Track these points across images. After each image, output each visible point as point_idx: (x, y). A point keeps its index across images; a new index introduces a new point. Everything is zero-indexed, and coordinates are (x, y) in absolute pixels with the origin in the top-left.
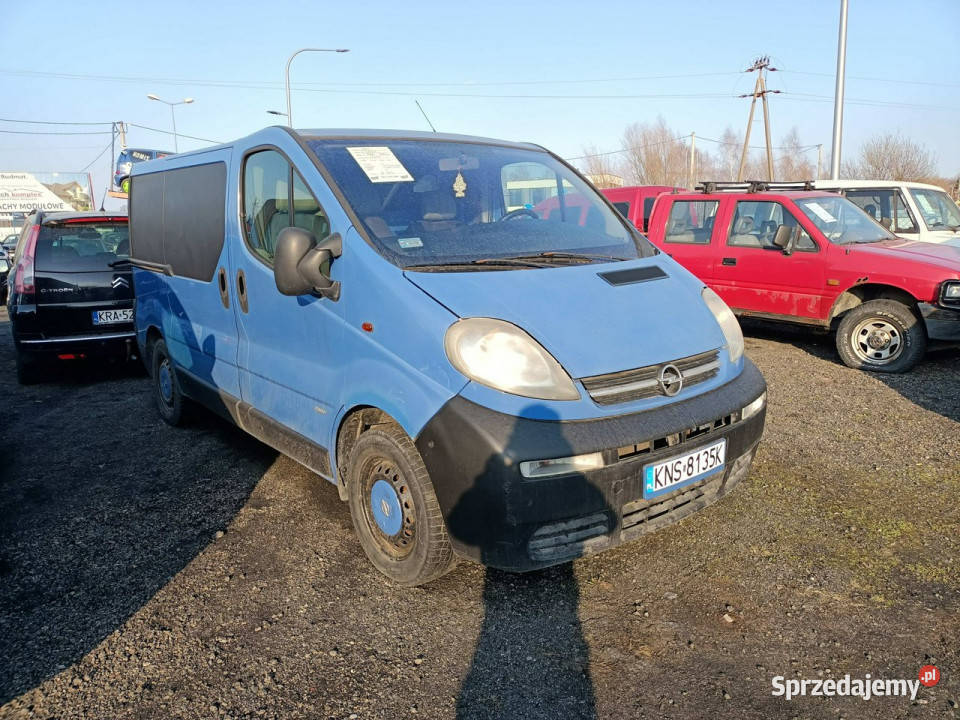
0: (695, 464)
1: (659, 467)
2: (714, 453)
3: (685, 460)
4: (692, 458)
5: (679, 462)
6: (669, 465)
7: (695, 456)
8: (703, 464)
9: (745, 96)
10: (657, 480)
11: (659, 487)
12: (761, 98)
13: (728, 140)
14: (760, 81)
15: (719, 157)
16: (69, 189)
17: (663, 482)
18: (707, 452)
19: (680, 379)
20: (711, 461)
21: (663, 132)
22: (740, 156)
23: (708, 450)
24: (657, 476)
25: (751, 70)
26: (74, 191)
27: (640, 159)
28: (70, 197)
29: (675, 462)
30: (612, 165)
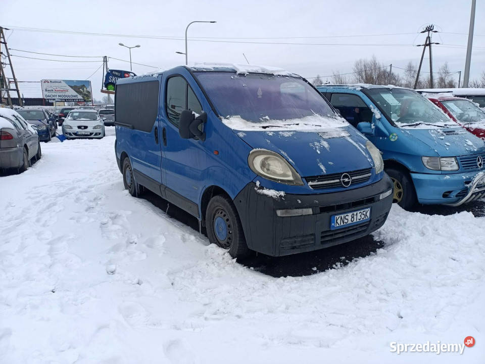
0: (355, 217)
1: (338, 217)
2: (364, 213)
3: (350, 215)
4: (353, 214)
5: (348, 216)
6: (343, 216)
7: (355, 213)
8: (359, 217)
9: (420, 46)
10: (337, 222)
11: (337, 225)
12: (428, 47)
13: (410, 69)
14: (429, 38)
15: (404, 77)
16: (81, 88)
17: (339, 223)
18: (361, 212)
19: (350, 180)
20: (363, 216)
21: (375, 64)
22: (416, 77)
23: (362, 211)
24: (337, 221)
25: (423, 32)
26: (83, 89)
27: (362, 78)
28: (81, 92)
29: (345, 215)
30: (347, 80)
